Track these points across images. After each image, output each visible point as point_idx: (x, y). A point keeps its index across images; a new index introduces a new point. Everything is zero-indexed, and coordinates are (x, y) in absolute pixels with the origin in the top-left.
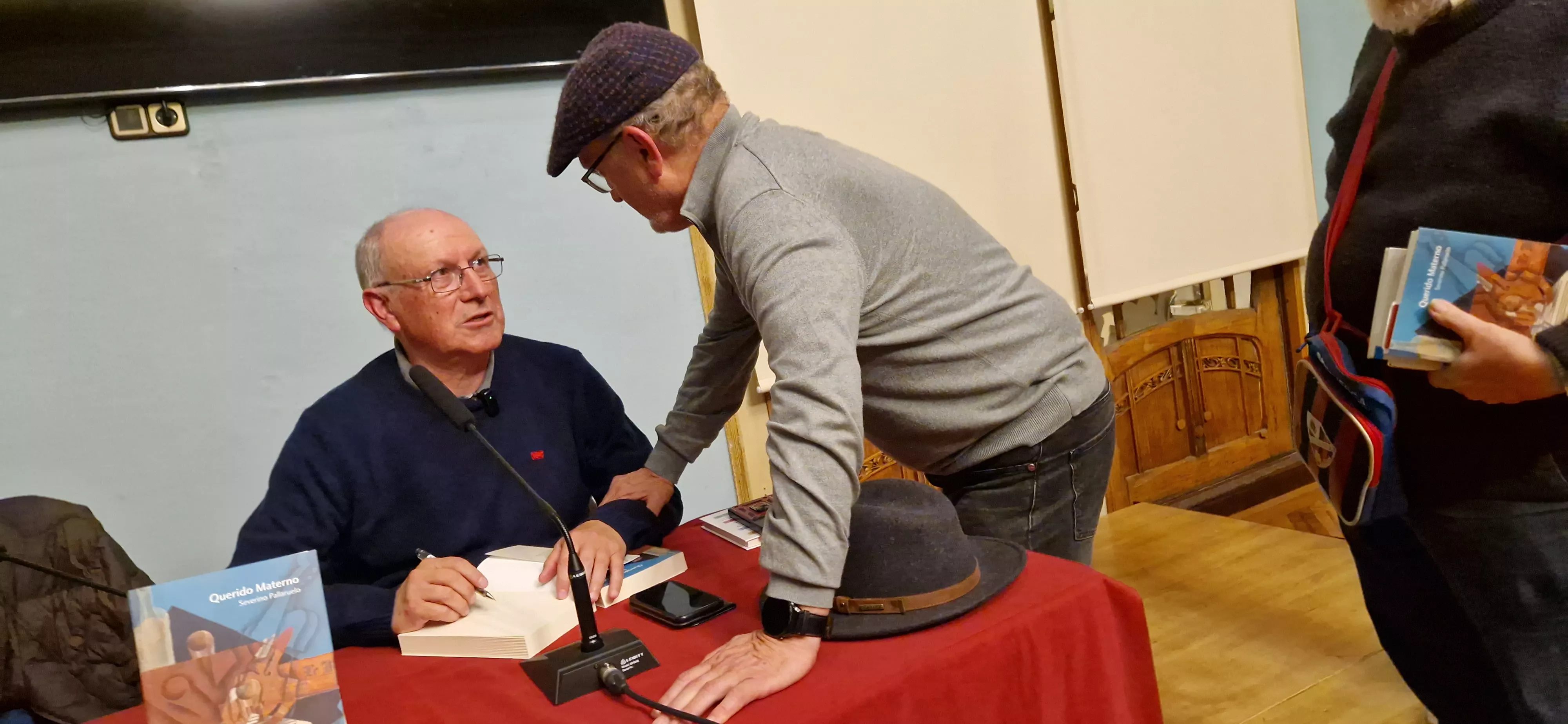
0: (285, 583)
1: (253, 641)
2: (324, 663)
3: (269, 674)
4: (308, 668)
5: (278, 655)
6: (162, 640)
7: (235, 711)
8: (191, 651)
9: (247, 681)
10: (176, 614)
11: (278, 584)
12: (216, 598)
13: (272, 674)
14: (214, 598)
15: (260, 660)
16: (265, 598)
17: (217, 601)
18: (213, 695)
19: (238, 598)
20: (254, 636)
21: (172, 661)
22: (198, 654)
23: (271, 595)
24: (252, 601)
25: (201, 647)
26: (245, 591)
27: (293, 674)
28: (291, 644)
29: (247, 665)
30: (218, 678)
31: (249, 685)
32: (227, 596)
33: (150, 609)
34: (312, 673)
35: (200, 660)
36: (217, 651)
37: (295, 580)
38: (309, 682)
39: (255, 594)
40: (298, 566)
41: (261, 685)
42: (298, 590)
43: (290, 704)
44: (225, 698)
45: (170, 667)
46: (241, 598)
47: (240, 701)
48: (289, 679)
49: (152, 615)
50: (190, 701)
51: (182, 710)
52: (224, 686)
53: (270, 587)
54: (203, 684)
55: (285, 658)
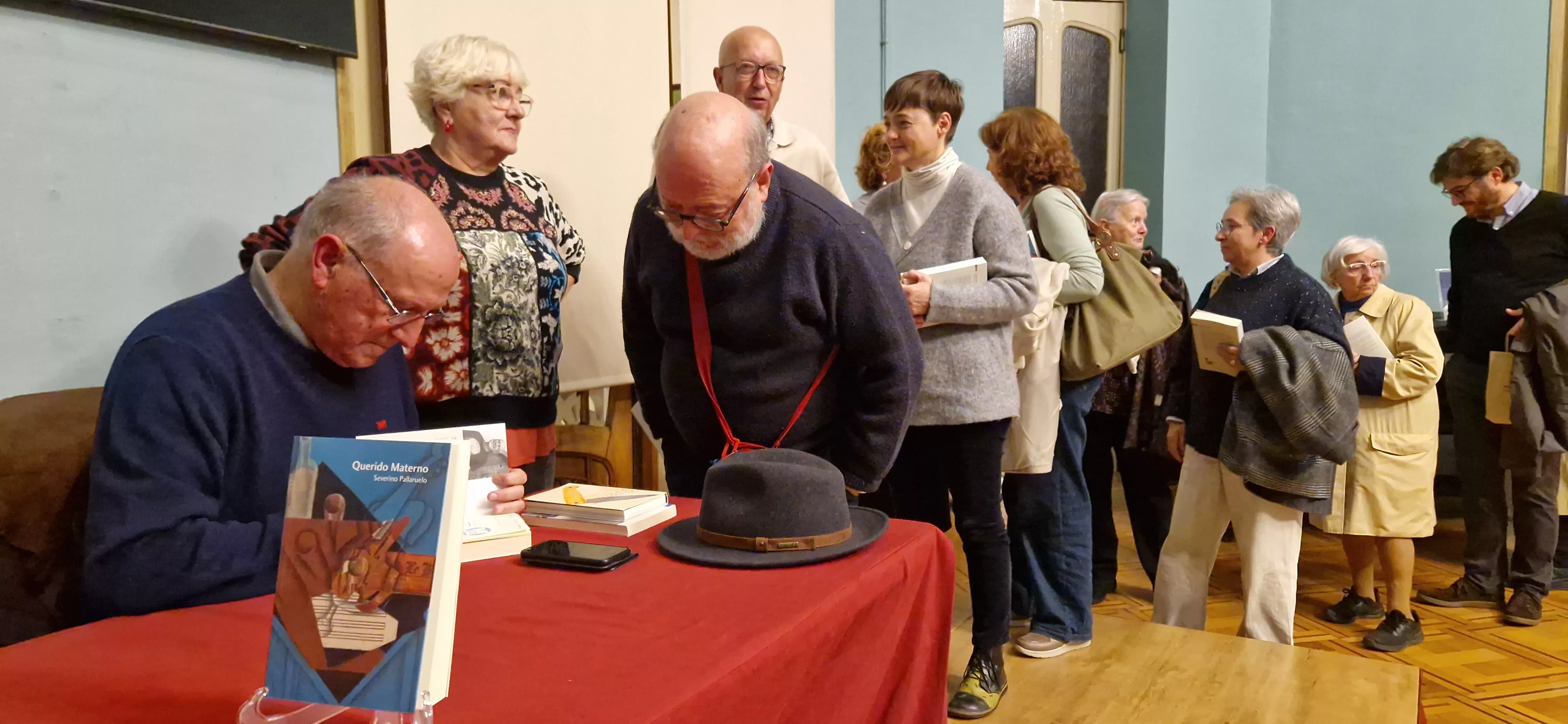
0: (416, 469)
1: (374, 520)
2: (425, 564)
3: (378, 558)
4: (411, 564)
5: (390, 541)
6: (307, 494)
7: (343, 583)
8: (326, 512)
9: (359, 558)
10: (324, 470)
11: (411, 469)
12: (358, 466)
13: (380, 559)
14: (356, 465)
15: (375, 540)
16: (395, 479)
17: (357, 469)
18: (331, 561)
19: (374, 472)
20: (376, 515)
21: (309, 515)
22: (330, 516)
23: (401, 477)
24: (384, 479)
25: (334, 510)
26: (382, 467)
27: (397, 566)
28: (403, 534)
29: (362, 541)
30: (340, 545)
31: (360, 562)
32: (367, 467)
33: (306, 458)
34: (412, 571)
35: (330, 522)
36: (345, 518)
37: (424, 469)
38: (408, 578)
39: (389, 473)
40: (432, 455)
41: (369, 567)
42: (424, 481)
43: (387, 595)
44: (339, 567)
45: (308, 520)
46: (376, 472)
47: (350, 575)
48: (392, 570)
49: (306, 466)
50: (312, 559)
51: (304, 564)
52: (341, 556)
53: (402, 470)
54: (326, 548)
55: (395, 547)
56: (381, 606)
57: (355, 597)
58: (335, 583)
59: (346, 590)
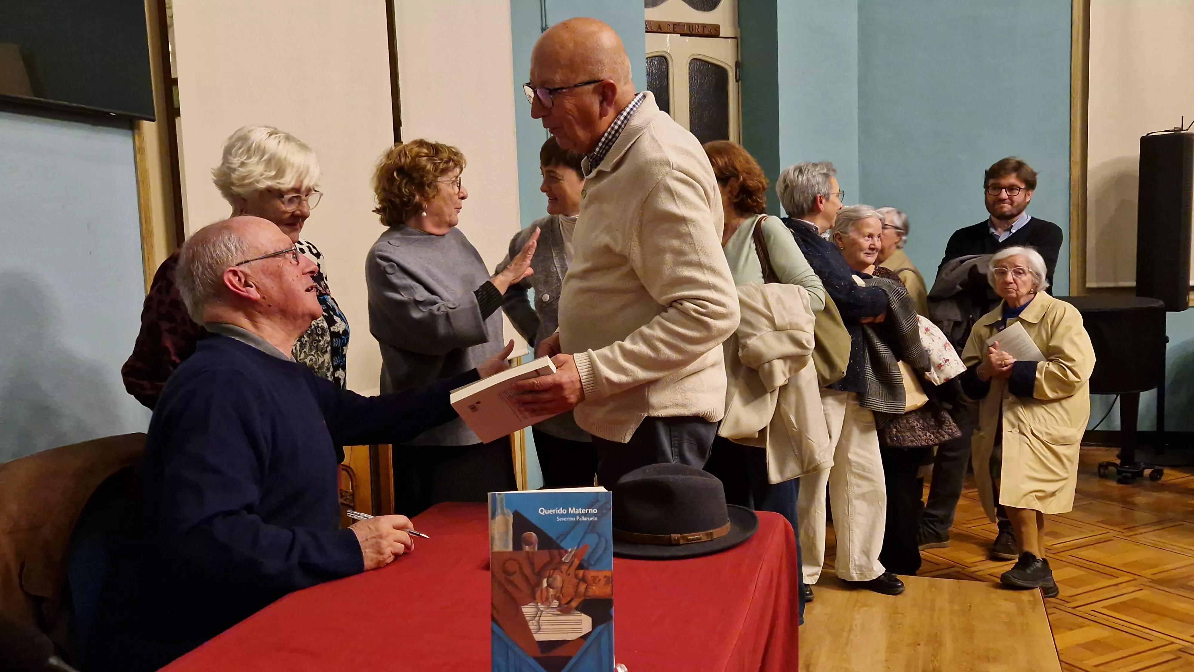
0: (588, 511)
1: (561, 548)
2: (605, 577)
3: (569, 575)
4: (594, 578)
5: (577, 562)
6: (507, 532)
7: (545, 594)
8: (524, 546)
9: (554, 576)
10: (517, 515)
11: (584, 511)
12: (543, 511)
13: (571, 575)
14: (542, 511)
15: (564, 563)
16: (573, 519)
17: (543, 514)
18: (533, 579)
19: (556, 515)
20: (562, 545)
21: (510, 548)
22: (527, 548)
23: (578, 518)
24: (565, 519)
25: (529, 544)
26: (561, 511)
27: (584, 580)
28: (585, 557)
29: (554, 564)
30: (538, 567)
31: (555, 579)
32: (550, 512)
33: (502, 509)
34: (596, 581)
35: (528, 552)
36: (538, 549)
37: (594, 511)
38: (594, 588)
39: (568, 515)
40: (598, 501)
41: (563, 581)
42: (595, 519)
43: (580, 600)
44: (540, 584)
45: (509, 552)
46: (558, 515)
47: (549, 588)
48: (581, 583)
49: (503, 513)
50: (517, 579)
51: (512, 583)
52: (539, 576)
53: (577, 512)
54: (527, 571)
55: (580, 567)
56: (577, 609)
57: (556, 603)
58: (538, 594)
59: (547, 599)
